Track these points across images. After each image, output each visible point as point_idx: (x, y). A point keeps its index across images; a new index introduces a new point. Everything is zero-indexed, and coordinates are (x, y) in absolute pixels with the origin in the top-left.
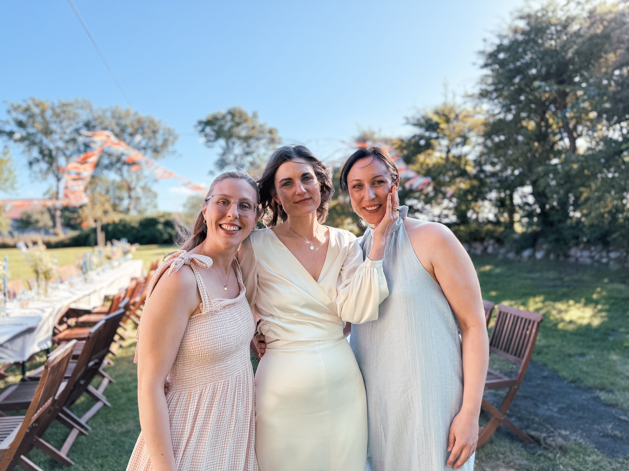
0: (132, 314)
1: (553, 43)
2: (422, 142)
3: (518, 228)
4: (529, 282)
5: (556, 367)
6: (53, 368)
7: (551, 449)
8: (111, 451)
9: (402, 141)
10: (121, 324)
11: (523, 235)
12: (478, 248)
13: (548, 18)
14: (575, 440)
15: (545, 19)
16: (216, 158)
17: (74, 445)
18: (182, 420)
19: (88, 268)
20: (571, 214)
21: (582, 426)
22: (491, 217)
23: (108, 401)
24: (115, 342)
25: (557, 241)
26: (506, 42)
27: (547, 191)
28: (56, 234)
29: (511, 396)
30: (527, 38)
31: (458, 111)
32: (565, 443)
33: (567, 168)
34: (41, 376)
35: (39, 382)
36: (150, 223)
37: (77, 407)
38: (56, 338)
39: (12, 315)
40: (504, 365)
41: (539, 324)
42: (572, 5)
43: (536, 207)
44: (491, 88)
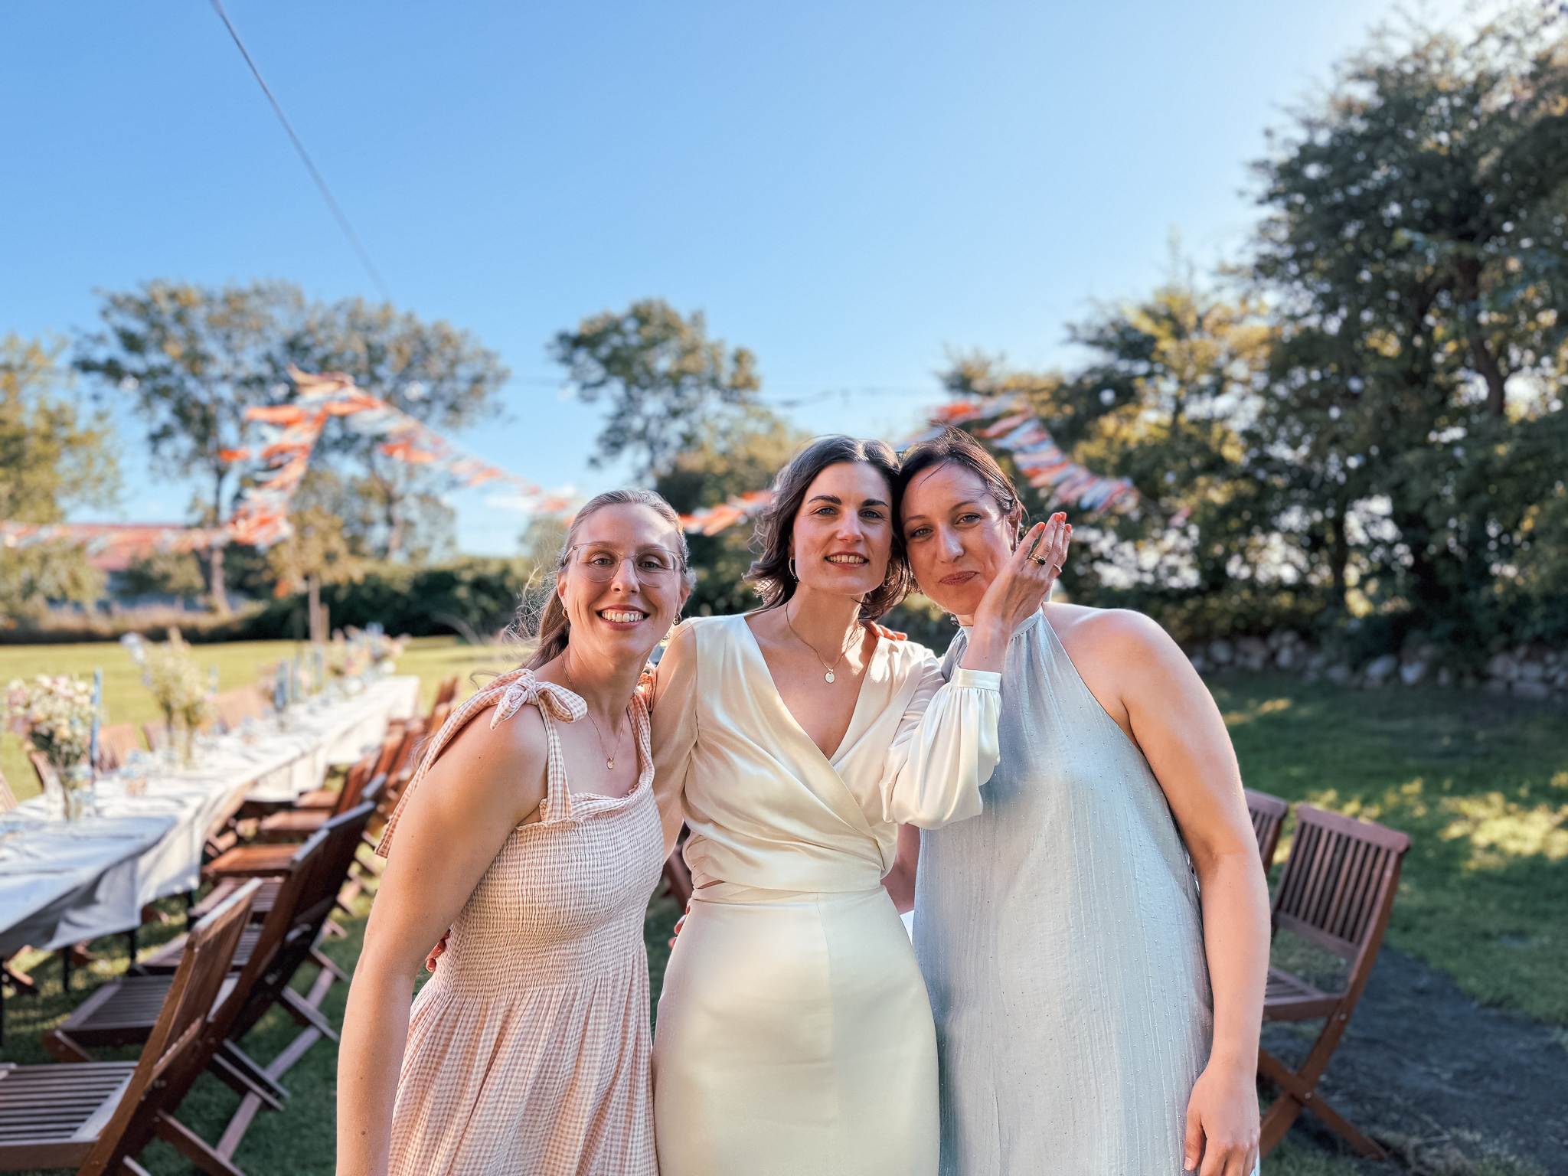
1: (1444, 137)
2: (1107, 395)
3: (1358, 604)
4: (1384, 742)
5: (1452, 965)
6: (204, 947)
9: (1062, 386)
10: (366, 835)
11: (1368, 619)
12: (1255, 655)
13: (1431, 77)
14: (1497, 1156)
15: (1422, 79)
16: (600, 426)
17: (249, 1134)
19: (288, 696)
20: (1495, 569)
21: (1514, 1121)
22: (1289, 574)
23: (332, 1027)
24: (351, 880)
25: (1457, 637)
26: (1323, 138)
27: (1430, 512)
28: (211, 609)
29: (1328, 1040)
30: (1376, 126)
31: (1201, 308)
32: (1469, 1163)
33: (1480, 455)
34: (178, 962)
35: (174, 978)
36: (438, 583)
37: (258, 1040)
38: (210, 869)
39: (108, 813)
40: (1316, 958)
41: (1401, 856)
42: (1492, 44)
43: (1401, 549)
44: (1288, 251)
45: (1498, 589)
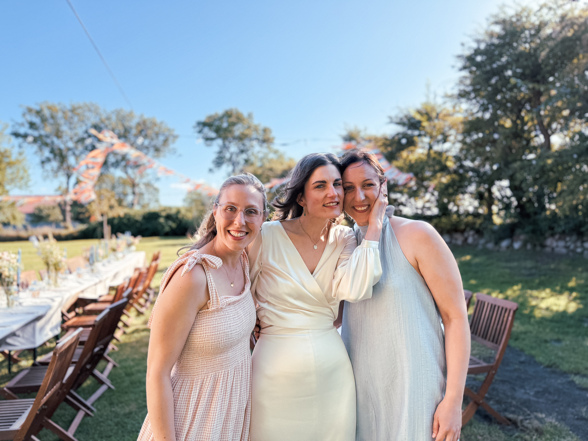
0: (135, 302)
1: (527, 46)
2: (404, 141)
3: (497, 220)
4: (508, 271)
5: (533, 352)
6: (61, 354)
7: (528, 431)
8: (114, 431)
9: (386, 139)
10: (125, 311)
11: (502, 226)
12: (459, 239)
13: (522, 23)
14: (551, 423)
15: (519, 24)
16: (214, 156)
17: (81, 425)
18: (185, 406)
19: (95, 259)
20: (547, 206)
21: (557, 410)
22: (471, 209)
23: (112, 384)
24: (119, 328)
25: (534, 232)
26: (483, 46)
27: (523, 185)
28: (66, 228)
29: (488, 381)
30: (502, 41)
31: (438, 110)
32: (541, 425)
33: (541, 163)
34: (50, 361)
35: (48, 367)
36: (152, 217)
37: (84, 390)
38: (65, 325)
39: (24, 304)
40: (483, 351)
41: (515, 312)
42: (545, 11)
43: (513, 199)
44: (469, 89)
45: (548, 213)
